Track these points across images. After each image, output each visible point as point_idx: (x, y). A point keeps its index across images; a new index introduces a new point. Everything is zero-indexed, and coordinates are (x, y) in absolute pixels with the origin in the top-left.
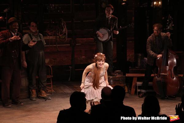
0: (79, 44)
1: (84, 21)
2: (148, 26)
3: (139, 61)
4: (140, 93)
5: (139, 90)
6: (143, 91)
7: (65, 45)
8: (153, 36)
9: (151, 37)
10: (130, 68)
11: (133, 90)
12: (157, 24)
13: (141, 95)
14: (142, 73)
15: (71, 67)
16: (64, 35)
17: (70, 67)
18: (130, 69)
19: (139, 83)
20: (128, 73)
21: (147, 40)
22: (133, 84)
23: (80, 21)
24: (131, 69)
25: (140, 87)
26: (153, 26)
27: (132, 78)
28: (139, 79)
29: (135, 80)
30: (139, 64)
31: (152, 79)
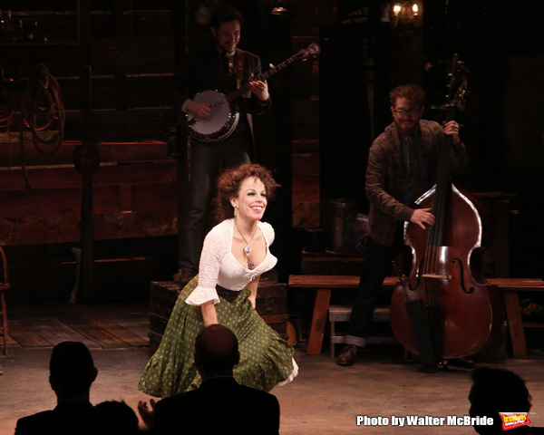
0: (109, 164)
1: (128, 76)
2: (371, 94)
3: (338, 228)
4: (340, 348)
5: (336, 339)
6: (355, 341)
7: (54, 166)
8: (391, 135)
9: (382, 136)
10: (306, 256)
11: (316, 338)
12: (407, 89)
13: (345, 357)
14: (349, 272)
15: (77, 251)
16: (51, 128)
17: (74, 249)
18: (304, 259)
19: (339, 313)
20: (298, 272)
21: (368, 151)
22: (317, 315)
23: (112, 76)
24: (309, 259)
25: (342, 328)
26: (392, 94)
27: (311, 293)
28: (339, 297)
29: (323, 298)
30: (339, 240)
31: (386, 296)
